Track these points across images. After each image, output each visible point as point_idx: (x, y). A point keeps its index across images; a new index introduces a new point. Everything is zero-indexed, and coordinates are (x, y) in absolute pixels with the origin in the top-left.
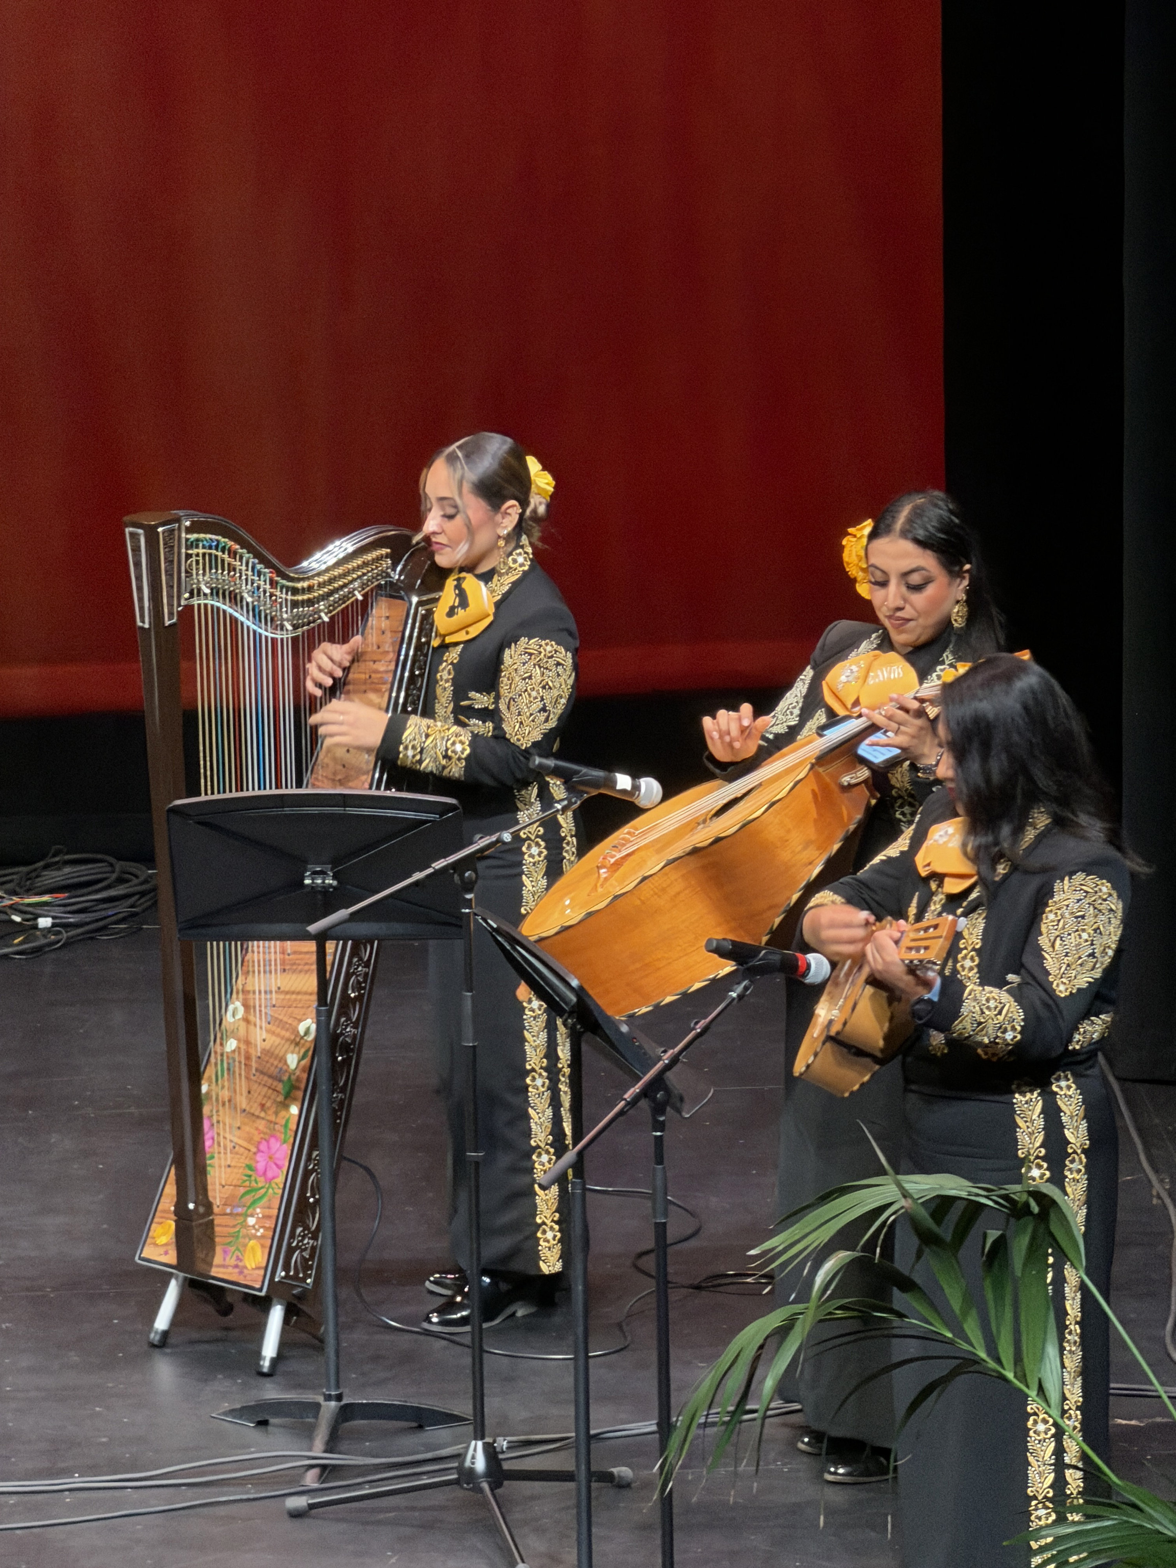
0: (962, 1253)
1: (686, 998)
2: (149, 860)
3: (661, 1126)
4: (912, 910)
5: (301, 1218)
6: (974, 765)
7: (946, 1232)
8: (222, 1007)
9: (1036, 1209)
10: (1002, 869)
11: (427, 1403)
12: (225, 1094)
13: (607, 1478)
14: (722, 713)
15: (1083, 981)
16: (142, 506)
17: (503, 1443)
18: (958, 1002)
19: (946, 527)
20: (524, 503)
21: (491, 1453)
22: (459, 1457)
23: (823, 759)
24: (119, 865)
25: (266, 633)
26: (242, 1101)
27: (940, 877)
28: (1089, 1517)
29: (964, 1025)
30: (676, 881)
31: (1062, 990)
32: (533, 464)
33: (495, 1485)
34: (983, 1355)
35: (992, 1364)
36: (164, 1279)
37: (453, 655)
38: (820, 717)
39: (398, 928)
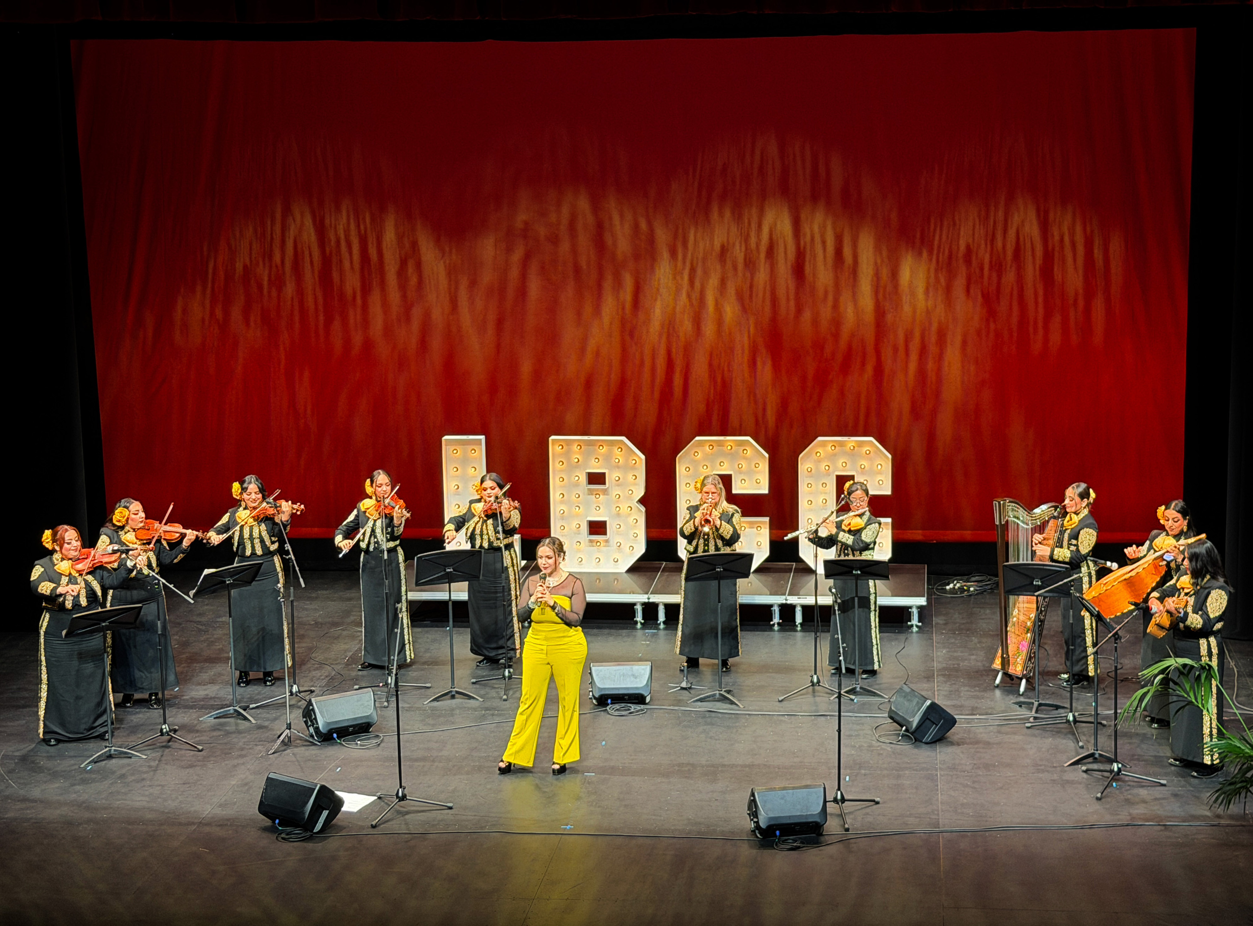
0: (1189, 676)
1: (1123, 614)
2: (997, 576)
3: (1116, 643)
4: (1176, 596)
5: (1030, 659)
6: (1194, 563)
7: (1185, 672)
8: (1013, 611)
9: (1207, 668)
10: (1198, 587)
11: (1058, 704)
12: (1013, 630)
13: (1101, 723)
14: (1129, 548)
15: (1217, 614)
16: (997, 497)
17: (1076, 714)
18: (1187, 617)
19: (1182, 508)
20: (1088, 499)
21: (1074, 716)
22: (1067, 716)
23: (1156, 559)
24: (989, 577)
25: (1025, 526)
26: (1017, 632)
27: (1183, 589)
28: (1219, 740)
29: (1188, 623)
30: (1121, 586)
31: (1212, 616)
32: (1091, 491)
33: (1075, 723)
34: (1194, 701)
35: (1196, 703)
36: (999, 672)
37: (1068, 531)
38: (1152, 551)
39: (1055, 595)
